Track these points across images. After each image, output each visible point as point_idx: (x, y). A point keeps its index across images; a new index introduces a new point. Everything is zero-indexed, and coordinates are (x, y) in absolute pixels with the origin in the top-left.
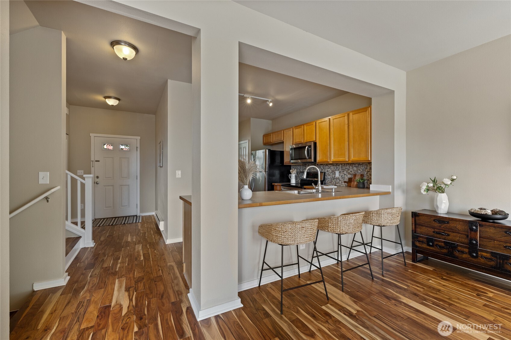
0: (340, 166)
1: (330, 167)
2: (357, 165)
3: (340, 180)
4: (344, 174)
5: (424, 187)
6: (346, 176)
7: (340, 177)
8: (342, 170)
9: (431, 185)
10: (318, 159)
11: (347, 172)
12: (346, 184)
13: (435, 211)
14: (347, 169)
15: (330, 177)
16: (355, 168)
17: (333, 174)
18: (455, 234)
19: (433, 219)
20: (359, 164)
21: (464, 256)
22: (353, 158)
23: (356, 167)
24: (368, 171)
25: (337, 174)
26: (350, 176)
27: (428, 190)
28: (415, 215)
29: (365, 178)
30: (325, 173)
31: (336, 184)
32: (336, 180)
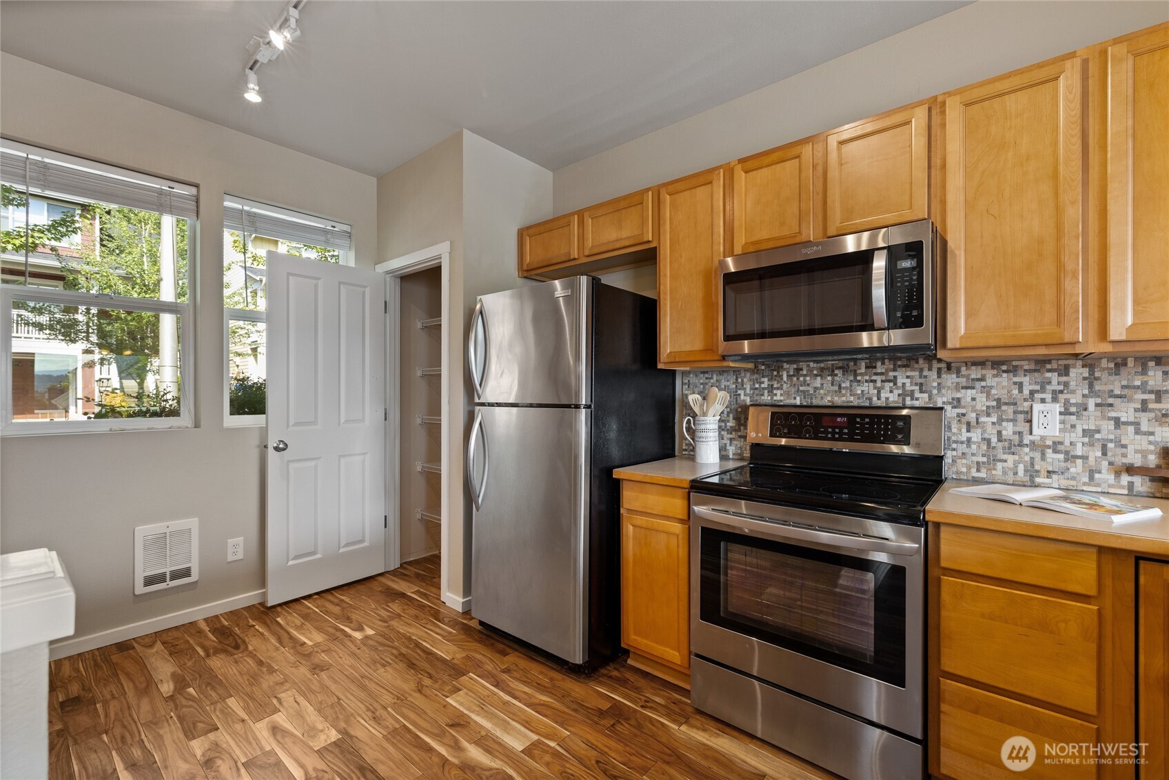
0: (1073, 372)
1: (982, 379)
4: (1119, 423)
6: (1139, 433)
7: (1077, 437)
14: (1144, 388)
15: (976, 436)
17: (1000, 420)
25: (1049, 422)
31: (1038, 480)
32: (1037, 455)
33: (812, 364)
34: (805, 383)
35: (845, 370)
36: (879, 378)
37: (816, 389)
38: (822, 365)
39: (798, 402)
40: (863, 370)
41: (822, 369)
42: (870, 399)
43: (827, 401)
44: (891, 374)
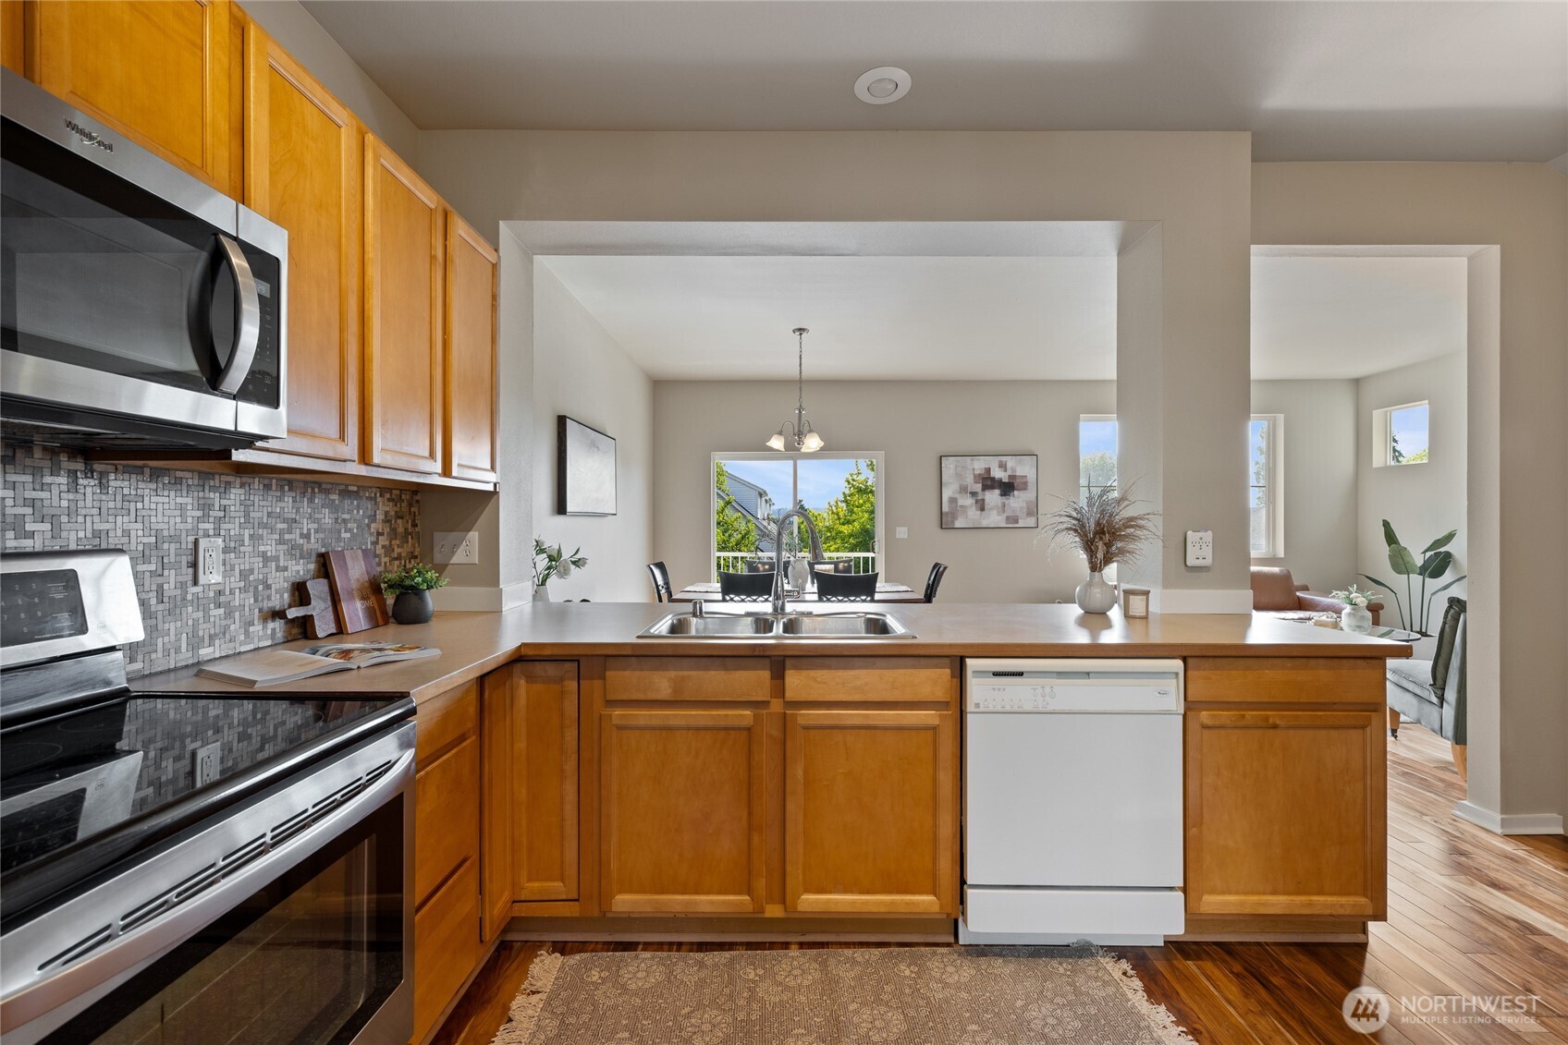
0: (233, 493)
3: (227, 611)
4: (266, 559)
6: (278, 569)
7: (235, 582)
8: (248, 524)
11: (281, 541)
14: (281, 518)
16: (327, 518)
17: (161, 567)
25: (210, 564)
26: (295, 568)
32: (201, 615)
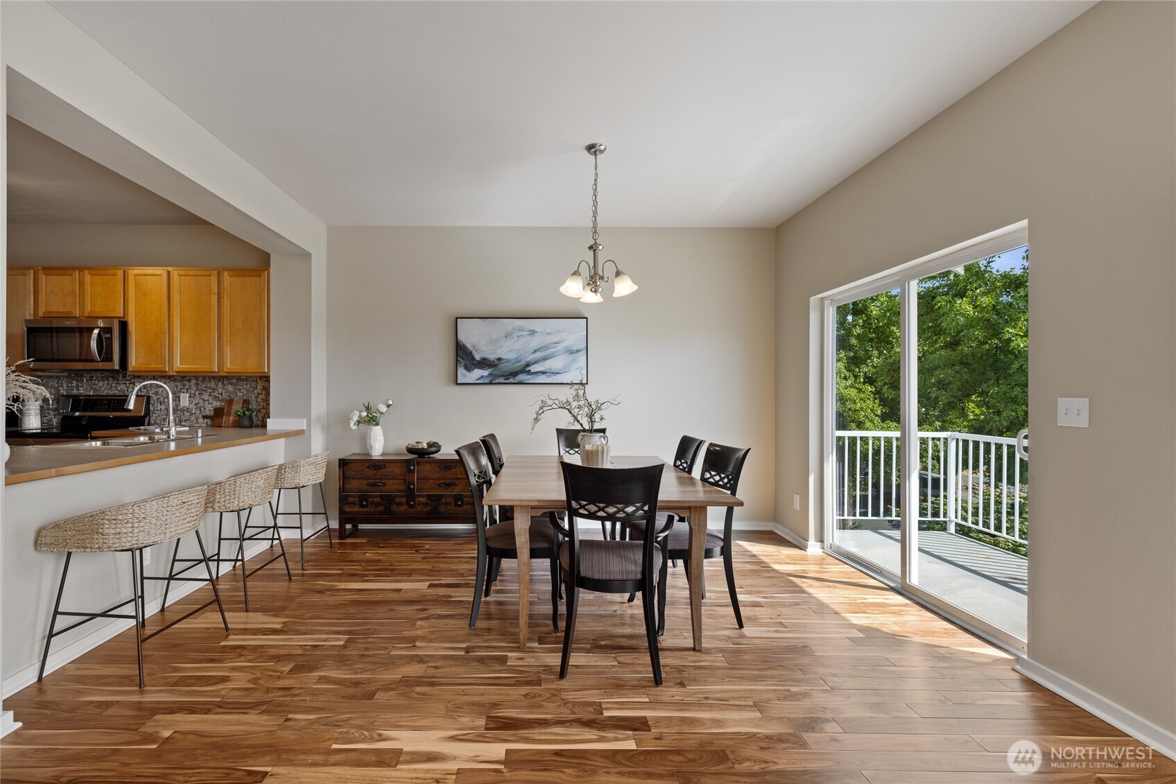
0: (192, 381)
2: (234, 381)
3: (191, 414)
4: (204, 400)
5: (356, 418)
6: (209, 403)
7: (193, 406)
8: (198, 390)
9: (365, 414)
10: (133, 362)
11: (210, 395)
12: (209, 420)
13: (368, 454)
14: (210, 388)
15: (163, 407)
16: (230, 388)
18: (392, 481)
19: (367, 465)
20: (239, 379)
21: (403, 508)
22: (229, 366)
23: (232, 384)
24: (258, 394)
25: (185, 400)
26: (217, 404)
27: (359, 422)
28: (343, 463)
29: (253, 406)
30: (149, 398)
31: (182, 424)
32: (182, 414)
33: (98, 375)
34: (95, 384)
35: (113, 378)
36: (127, 382)
37: (100, 387)
38: (103, 375)
39: (91, 393)
40: (121, 378)
41: (103, 377)
42: (124, 392)
43: (105, 393)
44: (133, 380)
